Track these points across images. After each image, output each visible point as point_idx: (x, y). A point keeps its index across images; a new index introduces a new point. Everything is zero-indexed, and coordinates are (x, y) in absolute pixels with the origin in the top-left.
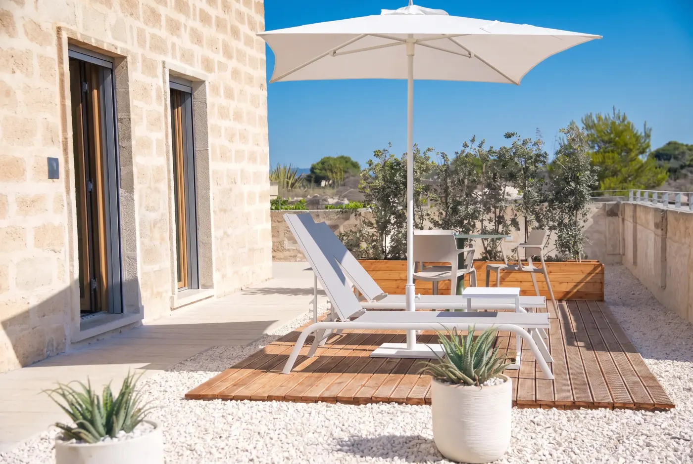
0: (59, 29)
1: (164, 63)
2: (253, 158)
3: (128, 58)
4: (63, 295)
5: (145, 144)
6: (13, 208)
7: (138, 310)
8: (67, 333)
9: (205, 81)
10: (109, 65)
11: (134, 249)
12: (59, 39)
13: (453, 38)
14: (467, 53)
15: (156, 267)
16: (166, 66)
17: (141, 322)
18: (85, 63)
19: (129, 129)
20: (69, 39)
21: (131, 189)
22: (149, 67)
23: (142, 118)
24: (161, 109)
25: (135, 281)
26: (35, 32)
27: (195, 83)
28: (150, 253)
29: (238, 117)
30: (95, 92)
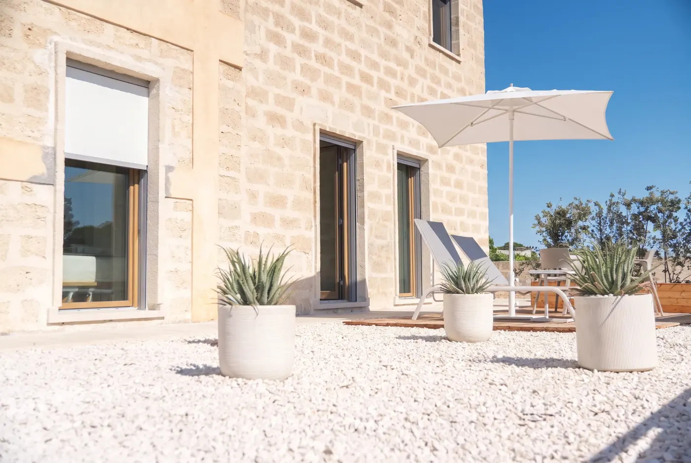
0: (314, 125)
1: (393, 146)
2: (472, 214)
3: (364, 142)
4: (309, 280)
5: (376, 196)
6: (278, 223)
7: (365, 299)
8: (311, 302)
9: (428, 160)
10: (352, 147)
11: (363, 260)
12: (314, 130)
13: (539, 103)
14: (563, 118)
15: (383, 275)
16: (395, 148)
17: (369, 309)
18: (341, 146)
19: (362, 186)
20: (320, 129)
21: (363, 223)
22: (382, 148)
23: (374, 180)
24: (391, 175)
25: (364, 282)
26: (299, 125)
27: (421, 161)
28: (377, 266)
29: (459, 185)
30: (345, 164)
